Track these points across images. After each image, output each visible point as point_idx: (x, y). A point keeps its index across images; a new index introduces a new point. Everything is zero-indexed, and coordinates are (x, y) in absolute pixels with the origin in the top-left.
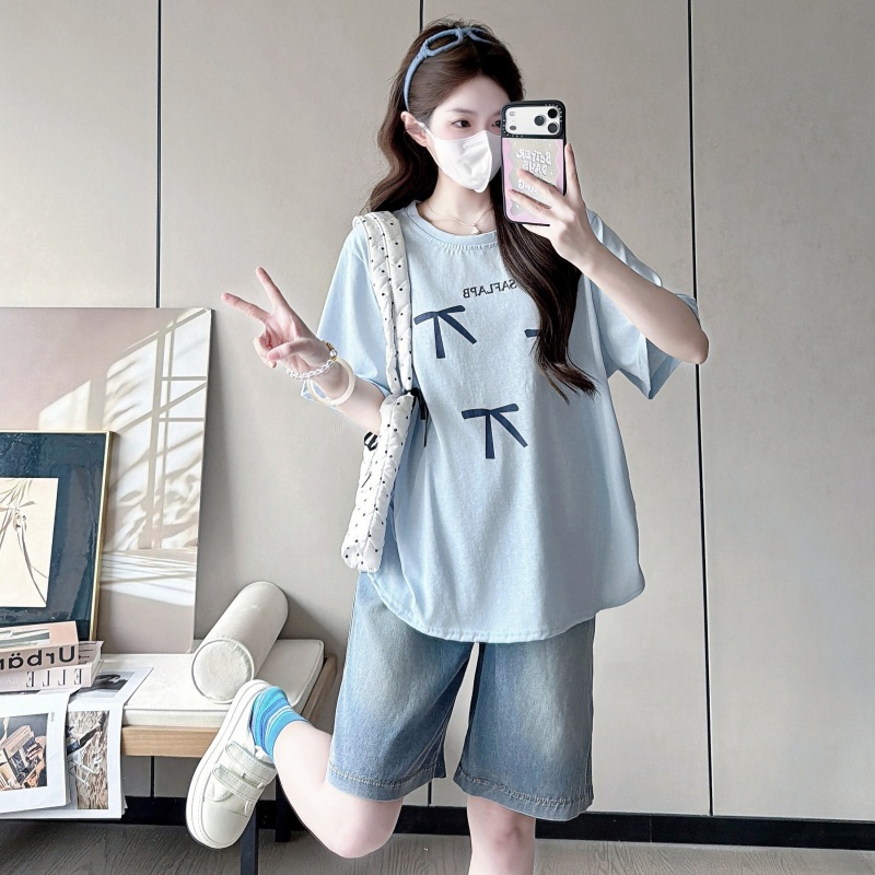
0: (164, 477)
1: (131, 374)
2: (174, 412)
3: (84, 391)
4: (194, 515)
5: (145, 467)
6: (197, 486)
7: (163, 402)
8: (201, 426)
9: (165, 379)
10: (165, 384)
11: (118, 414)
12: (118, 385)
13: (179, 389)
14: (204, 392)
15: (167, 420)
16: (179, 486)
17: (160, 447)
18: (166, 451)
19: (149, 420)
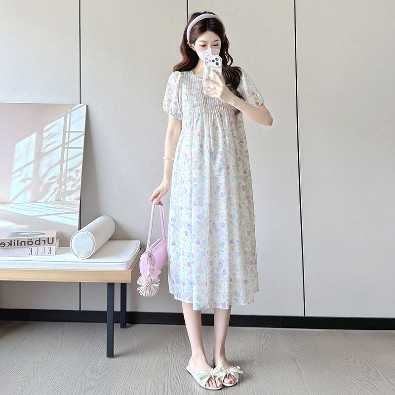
0: (67, 170)
1: (53, 130)
2: (71, 145)
3: (34, 136)
4: (79, 186)
5: (59, 166)
6: (80, 174)
7: (67, 141)
8: (82, 150)
9: (67, 132)
10: (67, 134)
11: (47, 146)
12: (48, 134)
13: (73, 136)
14: (83, 137)
15: (68, 148)
16: (73, 174)
17: (65, 158)
18: (67, 160)
19: (61, 148)
